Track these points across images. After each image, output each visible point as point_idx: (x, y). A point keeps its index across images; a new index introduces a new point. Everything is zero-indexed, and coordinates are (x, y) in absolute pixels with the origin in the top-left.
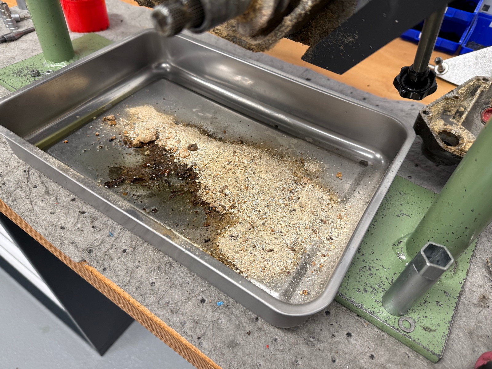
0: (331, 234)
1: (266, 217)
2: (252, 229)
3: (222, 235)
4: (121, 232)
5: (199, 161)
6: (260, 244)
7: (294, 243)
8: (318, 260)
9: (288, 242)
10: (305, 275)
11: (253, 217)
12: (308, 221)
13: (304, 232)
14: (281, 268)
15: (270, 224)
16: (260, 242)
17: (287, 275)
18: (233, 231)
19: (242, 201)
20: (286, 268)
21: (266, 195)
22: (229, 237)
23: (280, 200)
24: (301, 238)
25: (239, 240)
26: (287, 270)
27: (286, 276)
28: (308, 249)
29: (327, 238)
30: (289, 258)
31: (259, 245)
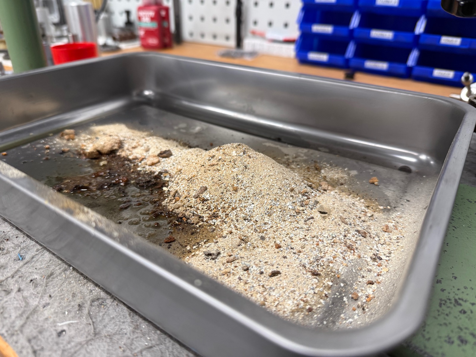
0: (377, 252)
1: (266, 228)
2: (243, 245)
3: (193, 253)
4: (36, 255)
5: (172, 168)
6: (256, 265)
7: (315, 264)
8: (362, 290)
9: (306, 262)
10: (342, 315)
11: (246, 229)
12: (336, 231)
13: (332, 249)
14: (295, 302)
15: (274, 238)
16: (257, 263)
17: (307, 313)
18: (212, 248)
19: (228, 208)
20: (306, 302)
21: (266, 197)
22: (204, 255)
23: (287, 205)
24: (328, 256)
25: (221, 260)
26: (306, 305)
27: (307, 315)
28: (342, 273)
29: (371, 258)
30: (310, 286)
31: (254, 266)
